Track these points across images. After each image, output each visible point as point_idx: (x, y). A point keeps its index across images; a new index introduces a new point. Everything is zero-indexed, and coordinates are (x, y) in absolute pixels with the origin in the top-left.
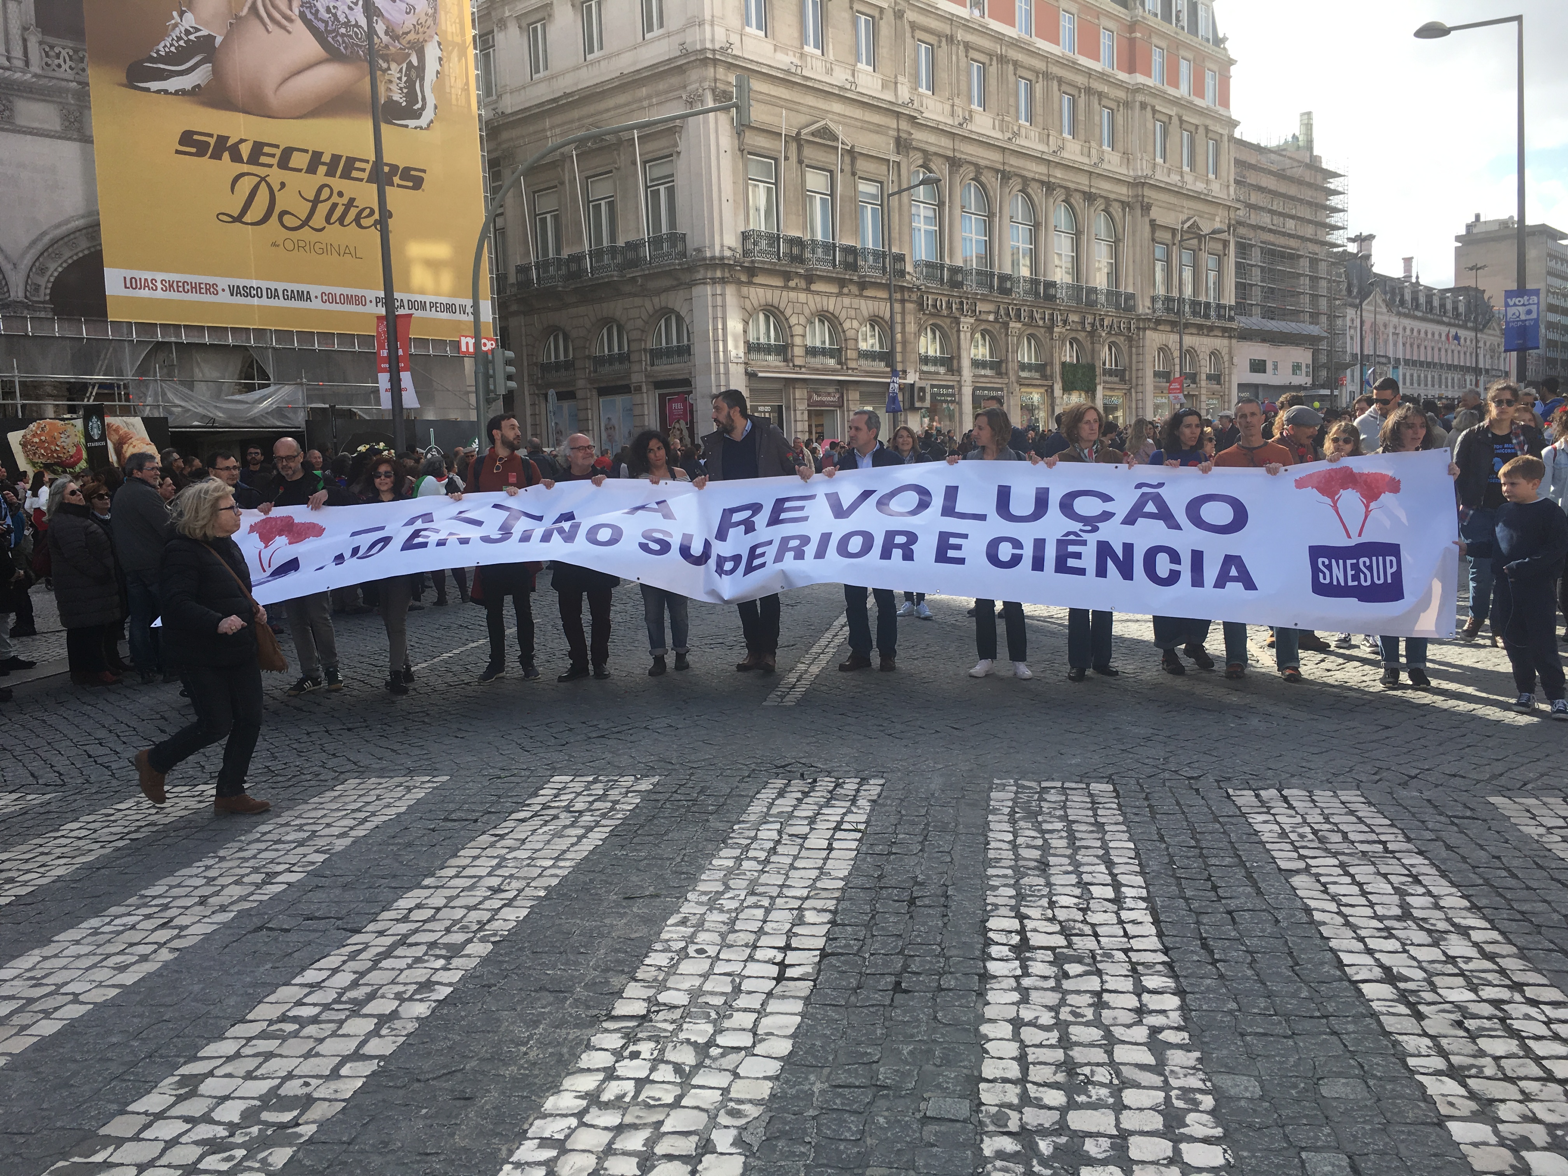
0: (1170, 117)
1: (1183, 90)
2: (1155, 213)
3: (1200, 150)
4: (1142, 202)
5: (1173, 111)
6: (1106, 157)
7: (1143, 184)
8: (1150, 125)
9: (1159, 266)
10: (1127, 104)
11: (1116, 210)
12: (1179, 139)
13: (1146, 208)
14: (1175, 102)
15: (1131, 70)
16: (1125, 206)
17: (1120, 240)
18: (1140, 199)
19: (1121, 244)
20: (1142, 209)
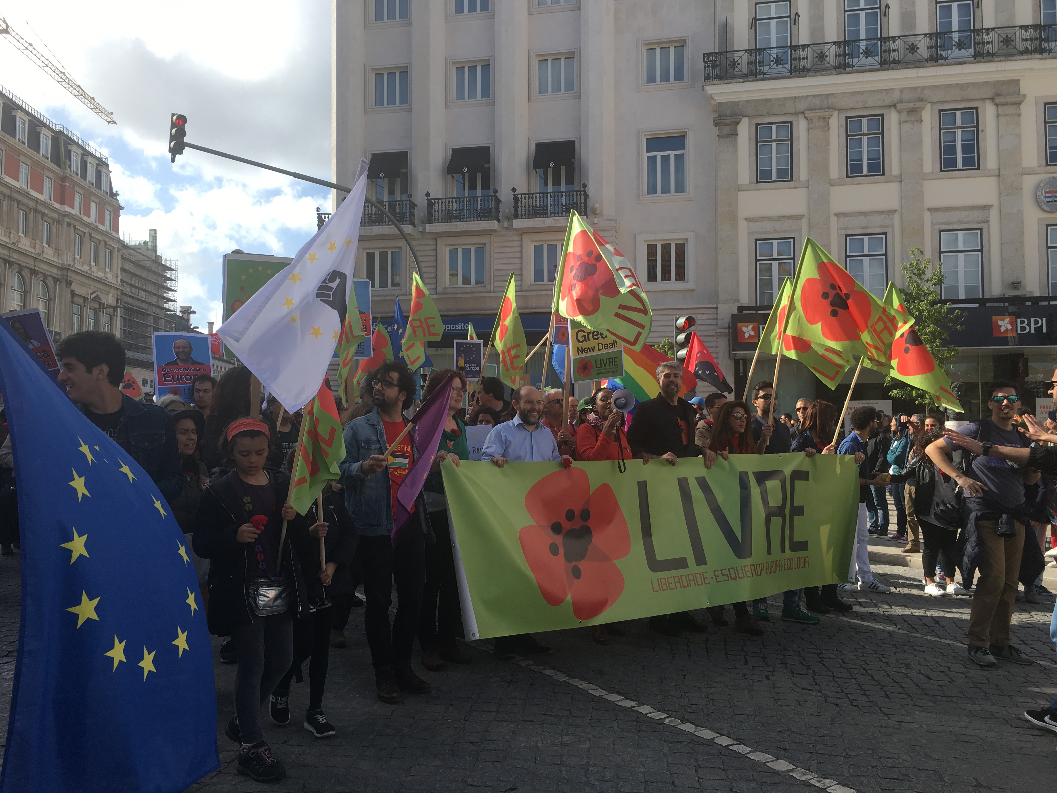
0: (85, 233)
1: (92, 219)
2: (74, 287)
3: (101, 254)
4: (66, 280)
5: (86, 230)
6: (45, 250)
7: (68, 269)
8: (72, 236)
9: (76, 317)
10: (58, 222)
11: (50, 282)
12: (89, 247)
13: (69, 283)
14: (88, 225)
15: (62, 203)
16: (56, 280)
17: (51, 299)
18: (65, 277)
19: (52, 302)
20: (66, 284)
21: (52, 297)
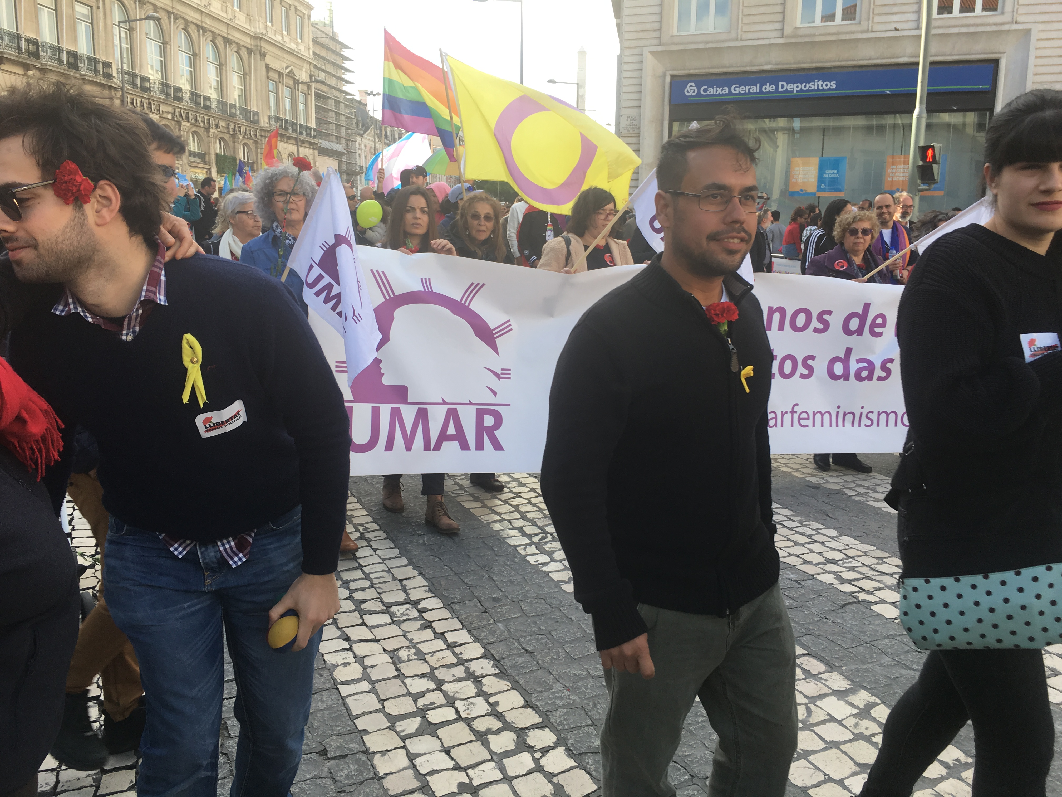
2: (268, 59)
3: (292, 22)
4: (260, 51)
6: (237, 15)
7: (261, 39)
9: (272, 95)
11: (244, 53)
12: (280, 12)
13: (263, 55)
16: (250, 51)
17: (247, 74)
18: (259, 48)
19: (248, 77)
20: (261, 56)
21: (247, 72)
